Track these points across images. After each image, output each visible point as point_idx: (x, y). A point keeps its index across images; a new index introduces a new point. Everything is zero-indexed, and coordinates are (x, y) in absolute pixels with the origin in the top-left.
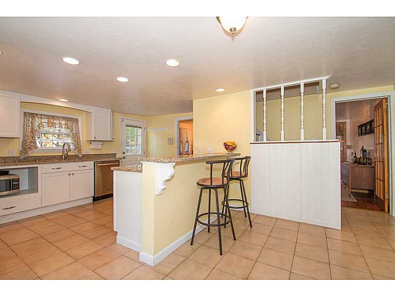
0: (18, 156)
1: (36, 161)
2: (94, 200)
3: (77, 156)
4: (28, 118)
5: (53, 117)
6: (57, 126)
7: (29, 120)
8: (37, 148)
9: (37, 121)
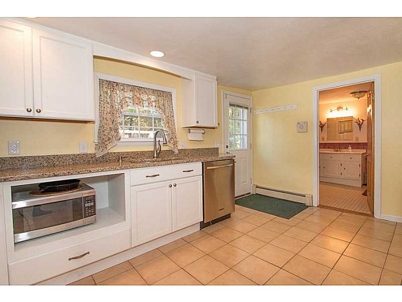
0: (94, 152)
1: (118, 161)
2: (201, 228)
3: (171, 152)
4: (106, 90)
5: (140, 88)
6: (146, 104)
7: (107, 93)
8: (120, 138)
9: (119, 95)
